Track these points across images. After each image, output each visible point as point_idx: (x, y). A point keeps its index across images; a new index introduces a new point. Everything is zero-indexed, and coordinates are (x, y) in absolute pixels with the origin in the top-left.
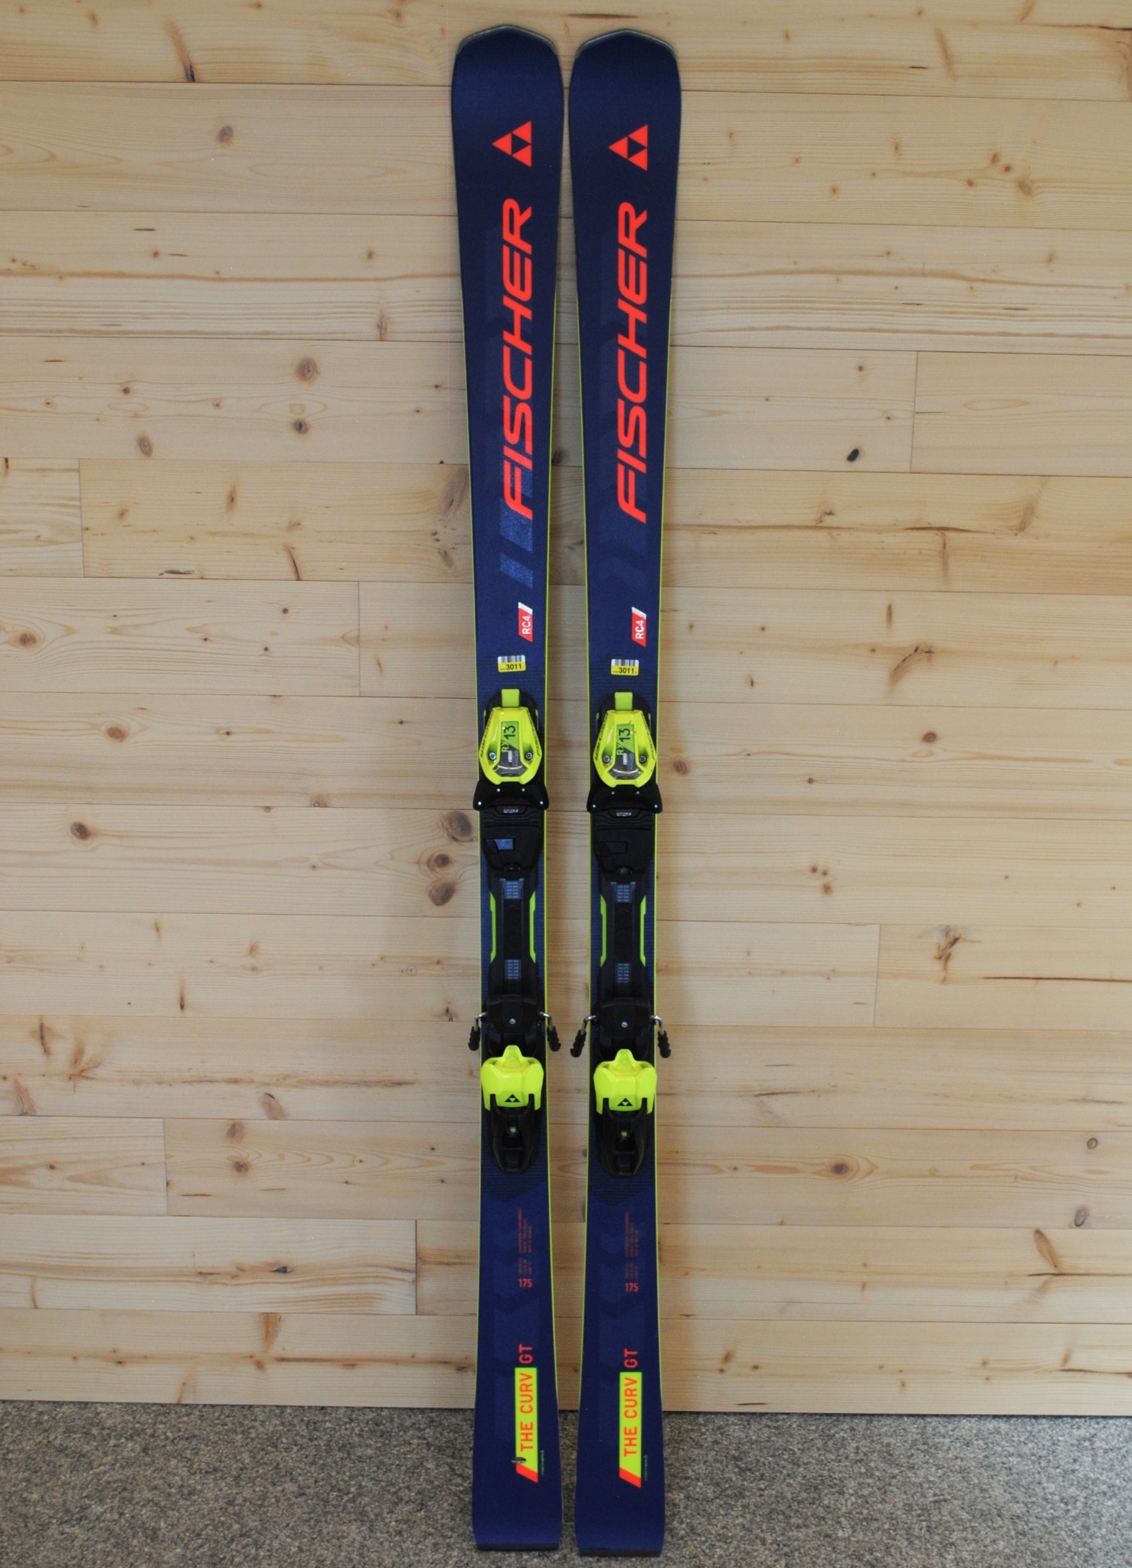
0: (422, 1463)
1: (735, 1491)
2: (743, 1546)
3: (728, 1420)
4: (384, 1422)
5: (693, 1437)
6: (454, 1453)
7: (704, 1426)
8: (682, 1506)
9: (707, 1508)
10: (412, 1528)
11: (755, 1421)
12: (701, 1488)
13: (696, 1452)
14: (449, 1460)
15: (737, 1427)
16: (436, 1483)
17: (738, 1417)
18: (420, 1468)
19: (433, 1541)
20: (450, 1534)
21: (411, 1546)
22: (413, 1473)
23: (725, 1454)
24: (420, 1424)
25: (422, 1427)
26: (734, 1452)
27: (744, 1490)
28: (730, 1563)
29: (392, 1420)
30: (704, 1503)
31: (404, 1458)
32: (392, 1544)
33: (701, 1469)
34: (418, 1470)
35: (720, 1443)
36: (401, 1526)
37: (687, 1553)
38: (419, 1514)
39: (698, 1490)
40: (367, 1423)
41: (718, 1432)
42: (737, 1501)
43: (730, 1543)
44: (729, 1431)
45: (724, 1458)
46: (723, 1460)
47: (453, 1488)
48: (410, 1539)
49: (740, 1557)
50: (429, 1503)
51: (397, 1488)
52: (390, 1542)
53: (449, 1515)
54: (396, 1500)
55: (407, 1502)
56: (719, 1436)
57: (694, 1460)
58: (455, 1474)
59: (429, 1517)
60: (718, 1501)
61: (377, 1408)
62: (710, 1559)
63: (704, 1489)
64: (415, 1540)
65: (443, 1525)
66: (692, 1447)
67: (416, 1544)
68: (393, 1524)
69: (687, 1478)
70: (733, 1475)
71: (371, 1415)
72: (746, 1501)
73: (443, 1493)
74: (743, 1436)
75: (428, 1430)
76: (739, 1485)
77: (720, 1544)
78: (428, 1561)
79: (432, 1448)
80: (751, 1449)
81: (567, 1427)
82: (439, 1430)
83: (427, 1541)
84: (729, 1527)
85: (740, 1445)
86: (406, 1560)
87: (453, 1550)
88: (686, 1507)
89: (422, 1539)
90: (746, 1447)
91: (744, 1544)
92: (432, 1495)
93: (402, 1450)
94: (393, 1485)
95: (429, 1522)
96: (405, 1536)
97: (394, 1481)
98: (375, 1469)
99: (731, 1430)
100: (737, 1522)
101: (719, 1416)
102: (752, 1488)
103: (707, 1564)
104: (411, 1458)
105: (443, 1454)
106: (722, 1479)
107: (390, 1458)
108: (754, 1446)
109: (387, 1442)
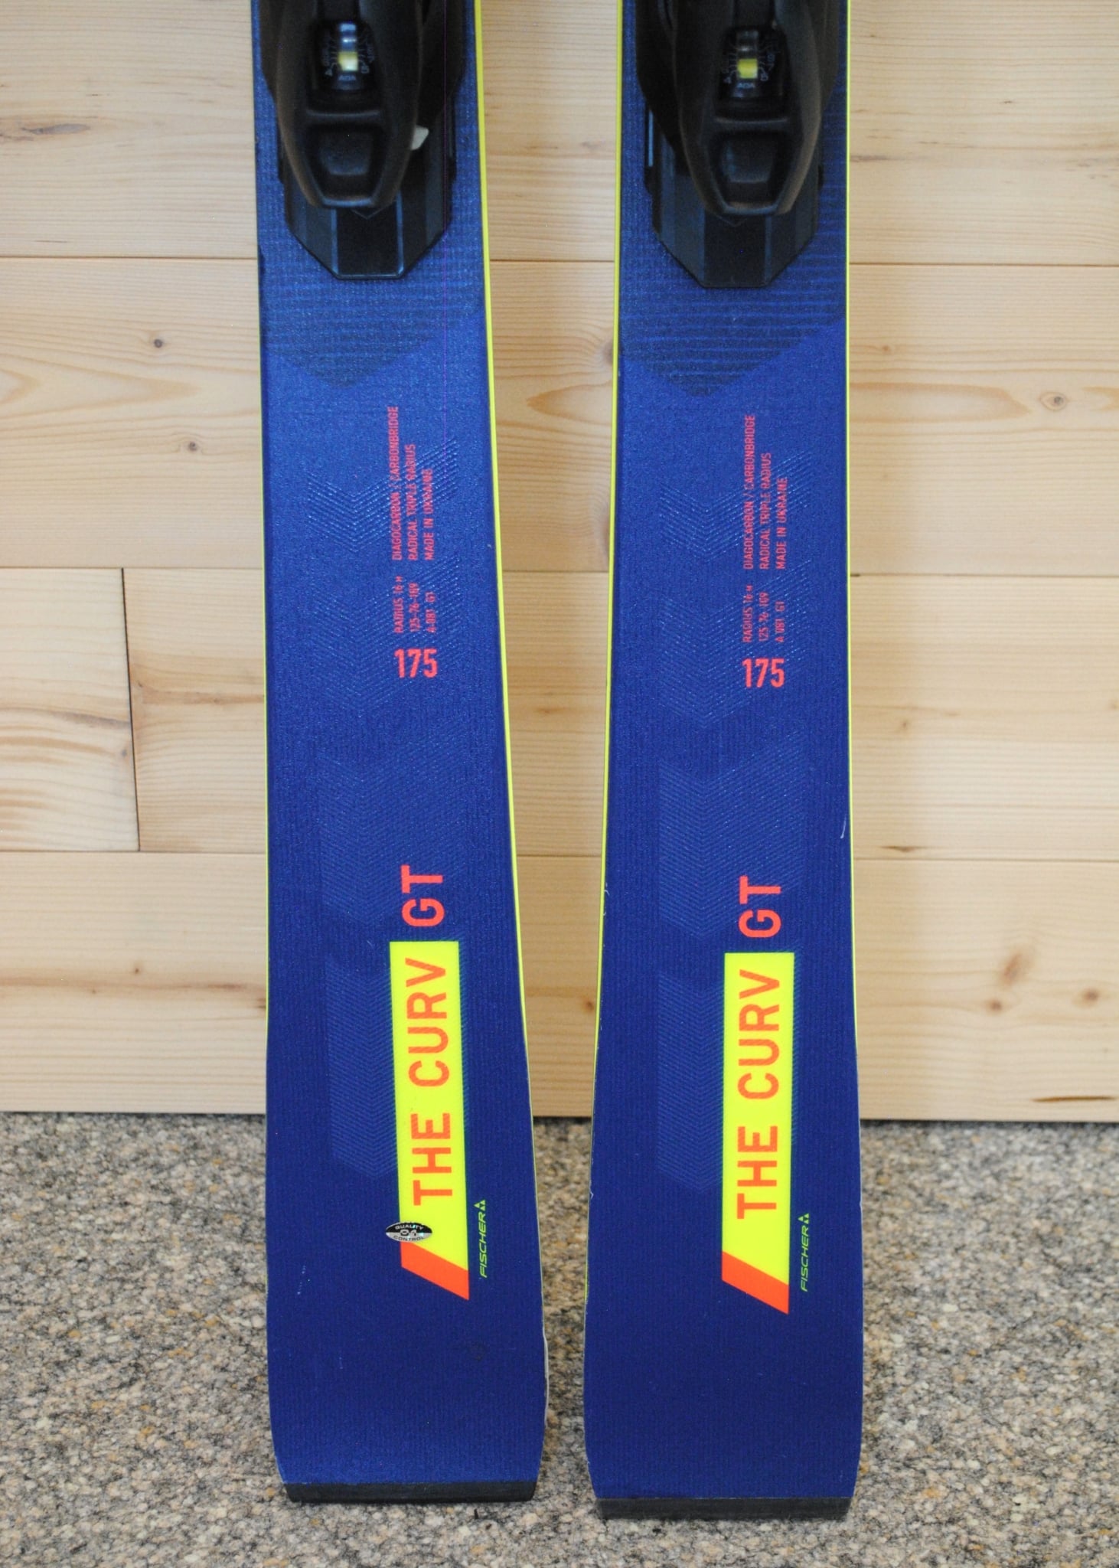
0: (153, 1252)
1: (1053, 1328)
2: (1095, 1486)
3: (1009, 1143)
4: (61, 1148)
5: (917, 1183)
6: (245, 1229)
7: (947, 1156)
8: (901, 1370)
9: (976, 1374)
10: (96, 1435)
11: (1085, 1145)
12: (953, 1320)
13: (930, 1222)
14: (231, 1246)
15: (1038, 1160)
16: (186, 1307)
17: (1037, 1132)
18: (146, 1268)
19: (155, 1475)
20: (208, 1452)
21: (87, 1490)
22: (123, 1281)
23: (1012, 1228)
24: (160, 1154)
25: (164, 1161)
26: (1036, 1223)
27: (1077, 1324)
28: (1063, 1538)
29: (84, 1143)
30: (966, 1360)
31: (103, 1241)
32: (30, 1485)
33: (952, 1269)
34: (139, 1274)
35: (993, 1200)
36: (64, 1430)
37: (929, 1507)
38: (124, 1396)
39: (944, 1323)
40: (15, 1152)
41: (986, 1172)
42: (1060, 1356)
43: (1057, 1476)
44: (1015, 1168)
45: (1008, 1238)
46: (1007, 1244)
47: (233, 1322)
48: (87, 1470)
49: (1090, 1519)
50: (158, 1365)
51: (72, 1322)
52: (27, 1478)
53: (212, 1399)
54: (63, 1357)
55: (93, 1362)
56: (990, 1181)
57: (926, 1244)
58: (244, 1283)
59: (154, 1403)
60: (1005, 1354)
61: (47, 1115)
62: (1000, 1528)
63: (963, 1322)
64: (101, 1473)
65: (191, 1427)
66: (916, 1209)
67: (104, 1485)
68: (44, 1423)
69: (909, 1292)
70: (1042, 1285)
71: (29, 1132)
72: (1086, 1356)
73: (203, 1335)
74: (1059, 1183)
75: (180, 1168)
76: (1063, 1312)
77: (1027, 1479)
78: (132, 1537)
79: (186, 1216)
80: (1084, 1214)
81: (567, 1161)
82: (212, 1167)
83: (139, 1474)
84: (1046, 1429)
85: (1052, 1206)
86: (68, 1531)
87: (214, 1500)
88: (914, 1373)
89: (124, 1471)
90: (1070, 1211)
91: (1099, 1481)
92: (169, 1341)
93: (100, 1221)
94: (60, 1313)
95: (150, 1418)
96: (74, 1461)
97: (64, 1304)
98: (16, 1270)
99: (1022, 1168)
100: (1068, 1415)
101: (983, 1129)
102: (1101, 1319)
103: (991, 1541)
104: (123, 1242)
105: (214, 1231)
106: (1009, 1295)
107: (62, 1242)
108: (1089, 1208)
109: (62, 1199)
